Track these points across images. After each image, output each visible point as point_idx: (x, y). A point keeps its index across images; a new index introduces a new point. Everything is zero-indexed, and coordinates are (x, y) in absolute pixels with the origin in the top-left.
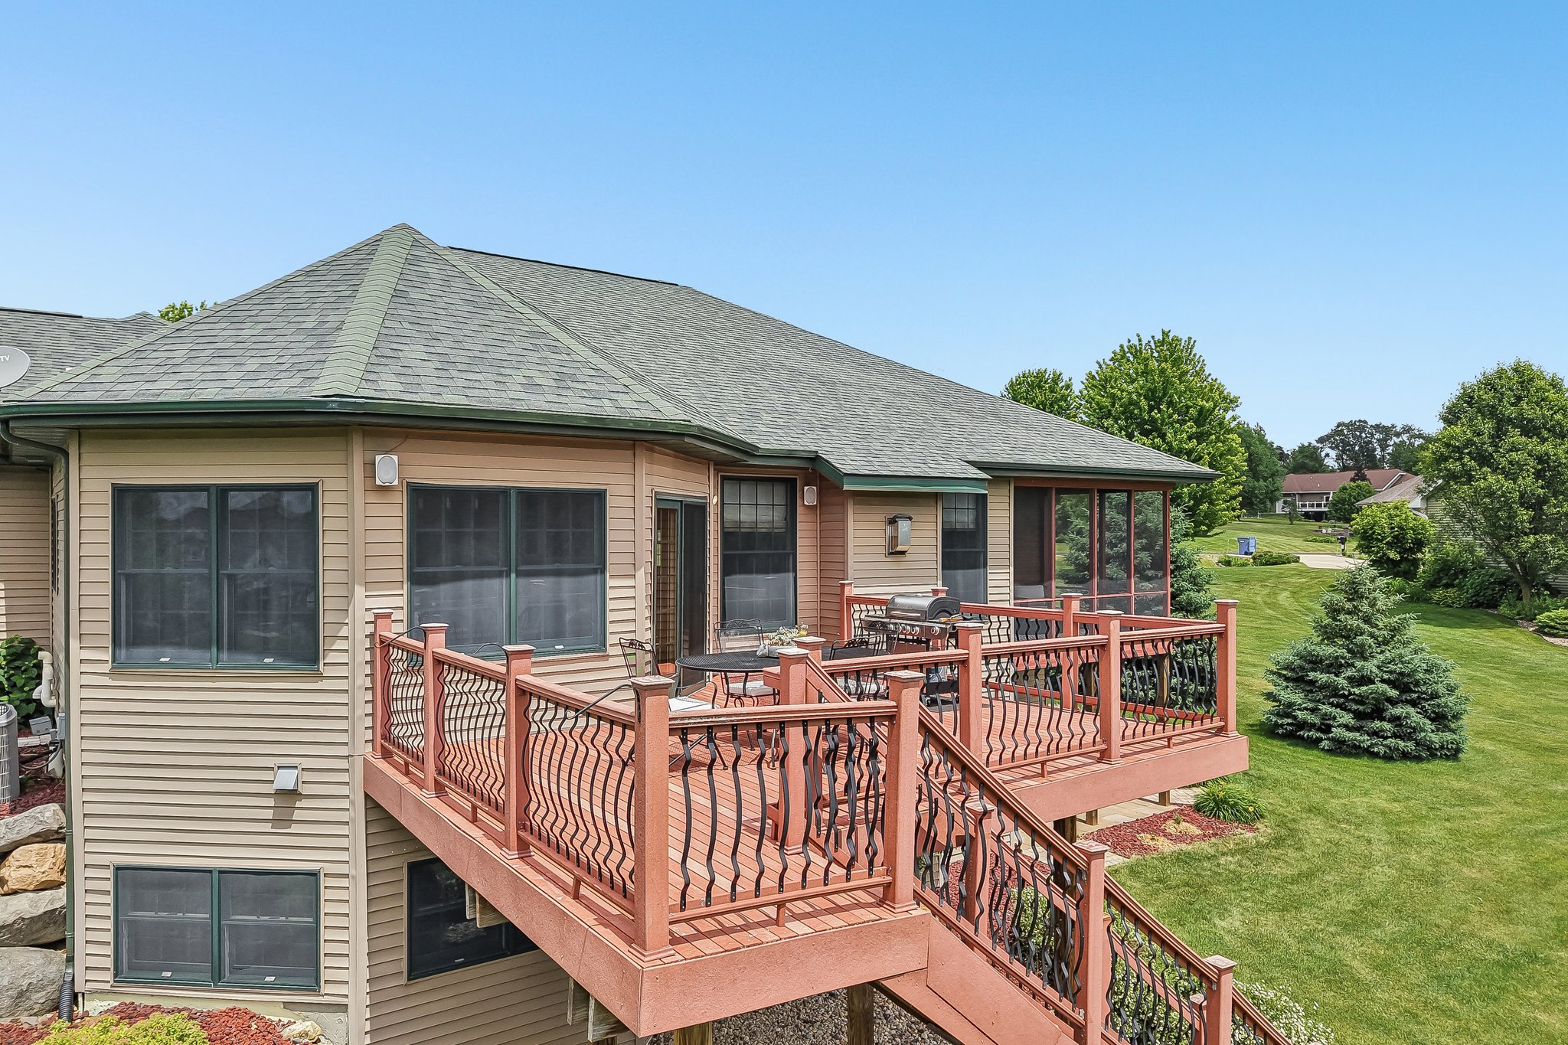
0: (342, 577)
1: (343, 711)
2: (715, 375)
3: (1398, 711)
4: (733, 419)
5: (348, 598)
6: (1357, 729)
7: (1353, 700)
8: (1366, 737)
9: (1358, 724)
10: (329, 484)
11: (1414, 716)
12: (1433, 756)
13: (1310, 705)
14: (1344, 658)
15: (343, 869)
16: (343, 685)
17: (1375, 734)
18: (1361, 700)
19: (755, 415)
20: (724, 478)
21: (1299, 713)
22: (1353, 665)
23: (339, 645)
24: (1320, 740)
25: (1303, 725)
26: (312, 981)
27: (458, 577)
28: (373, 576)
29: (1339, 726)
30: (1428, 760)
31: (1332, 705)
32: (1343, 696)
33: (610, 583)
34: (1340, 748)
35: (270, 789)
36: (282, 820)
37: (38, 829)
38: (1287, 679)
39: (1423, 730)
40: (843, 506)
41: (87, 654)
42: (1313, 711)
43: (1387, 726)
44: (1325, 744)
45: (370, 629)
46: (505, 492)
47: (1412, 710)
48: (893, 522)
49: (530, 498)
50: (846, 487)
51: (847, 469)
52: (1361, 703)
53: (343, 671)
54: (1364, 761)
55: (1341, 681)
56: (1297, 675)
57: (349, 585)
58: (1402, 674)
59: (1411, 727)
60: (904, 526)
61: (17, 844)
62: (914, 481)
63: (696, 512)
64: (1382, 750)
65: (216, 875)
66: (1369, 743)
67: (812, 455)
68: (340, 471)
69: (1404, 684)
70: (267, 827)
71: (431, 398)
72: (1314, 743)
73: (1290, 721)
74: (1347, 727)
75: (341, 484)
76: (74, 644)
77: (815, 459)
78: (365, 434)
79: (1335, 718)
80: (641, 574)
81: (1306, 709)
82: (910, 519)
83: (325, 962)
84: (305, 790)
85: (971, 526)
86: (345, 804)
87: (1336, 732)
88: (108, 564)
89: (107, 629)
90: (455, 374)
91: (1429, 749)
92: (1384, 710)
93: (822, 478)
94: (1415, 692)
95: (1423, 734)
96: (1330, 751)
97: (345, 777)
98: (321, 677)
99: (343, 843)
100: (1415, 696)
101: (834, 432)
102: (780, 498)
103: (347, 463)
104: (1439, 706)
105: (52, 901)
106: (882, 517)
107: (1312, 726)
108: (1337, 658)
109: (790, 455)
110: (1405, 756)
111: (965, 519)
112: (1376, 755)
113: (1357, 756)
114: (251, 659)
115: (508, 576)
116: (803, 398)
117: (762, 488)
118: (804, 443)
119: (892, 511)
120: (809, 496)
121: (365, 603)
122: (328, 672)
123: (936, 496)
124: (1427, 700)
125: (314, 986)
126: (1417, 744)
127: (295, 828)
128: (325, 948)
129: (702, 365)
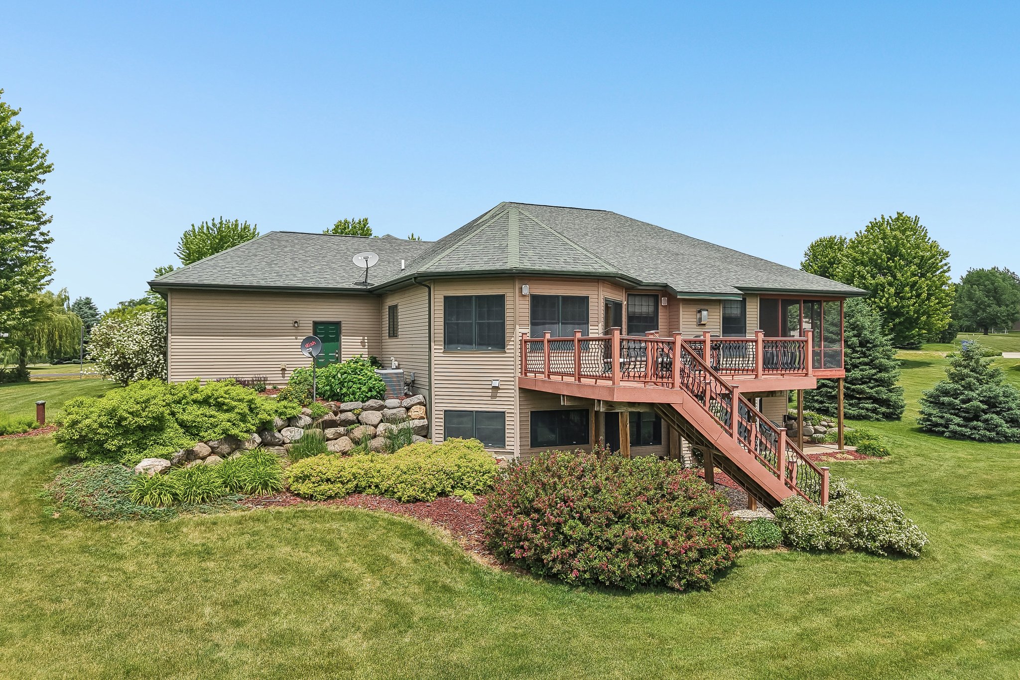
0: (512, 323)
1: (512, 363)
2: (624, 253)
3: (987, 416)
4: (632, 271)
5: (514, 329)
6: (966, 426)
7: (963, 411)
8: (968, 430)
9: (965, 423)
10: (508, 294)
11: (997, 419)
12: (1009, 441)
13: (940, 414)
14: (960, 390)
15: (512, 411)
16: (512, 355)
17: (975, 428)
18: (967, 411)
19: (641, 269)
20: (628, 295)
21: (933, 419)
22: (964, 394)
23: (511, 343)
24: (944, 432)
25: (937, 425)
26: (503, 445)
27: (544, 324)
28: (521, 322)
29: (955, 424)
30: (1005, 443)
31: (951, 414)
32: (958, 409)
33: (590, 328)
34: (956, 436)
35: (491, 387)
36: (494, 396)
37: (419, 401)
38: (931, 402)
39: (1000, 426)
40: (678, 305)
41: (436, 347)
42: (942, 417)
43: (980, 424)
44: (947, 434)
45: (521, 338)
46: (558, 297)
47: (995, 416)
48: (700, 312)
49: (566, 299)
50: (678, 297)
51: (679, 290)
52: (968, 413)
53: (512, 351)
54: (968, 442)
55: (958, 402)
56: (934, 400)
57: (515, 325)
58: (990, 397)
59: (994, 425)
60: (704, 313)
61: (413, 405)
62: (708, 294)
63: (618, 306)
64: (977, 436)
65: (474, 413)
66: (970, 433)
67: (665, 285)
68: (512, 290)
69: (992, 404)
70: (490, 399)
71: (539, 268)
72: (941, 434)
73: (929, 423)
74: (959, 425)
75: (512, 294)
76: (432, 344)
77: (666, 286)
78: (519, 279)
79: (952, 420)
80: (600, 325)
81: (938, 416)
82: (707, 310)
83: (507, 439)
84: (501, 387)
85: (739, 315)
86: (513, 391)
87: (952, 427)
88: (442, 320)
89: (442, 339)
90: (544, 260)
91: (1006, 437)
92: (980, 416)
93: (670, 294)
94: (999, 407)
95: (1000, 428)
96: (949, 437)
97: (513, 383)
98: (506, 353)
99: (513, 403)
100: (999, 409)
101: (675, 275)
102: (652, 303)
103: (514, 288)
104: (1012, 414)
105: (423, 422)
106: (695, 310)
107: (941, 425)
108: (956, 389)
109: (655, 285)
110: (991, 440)
111: (735, 312)
112: (974, 439)
113: (963, 440)
114: (484, 347)
115: (559, 324)
116: (662, 262)
117: (644, 299)
118: (662, 280)
119: (699, 307)
120: (664, 301)
121: (519, 330)
122: (507, 351)
123: (719, 301)
124: (1005, 411)
125: (504, 446)
126: (997, 434)
127: (498, 399)
128: (507, 435)
129: (619, 250)
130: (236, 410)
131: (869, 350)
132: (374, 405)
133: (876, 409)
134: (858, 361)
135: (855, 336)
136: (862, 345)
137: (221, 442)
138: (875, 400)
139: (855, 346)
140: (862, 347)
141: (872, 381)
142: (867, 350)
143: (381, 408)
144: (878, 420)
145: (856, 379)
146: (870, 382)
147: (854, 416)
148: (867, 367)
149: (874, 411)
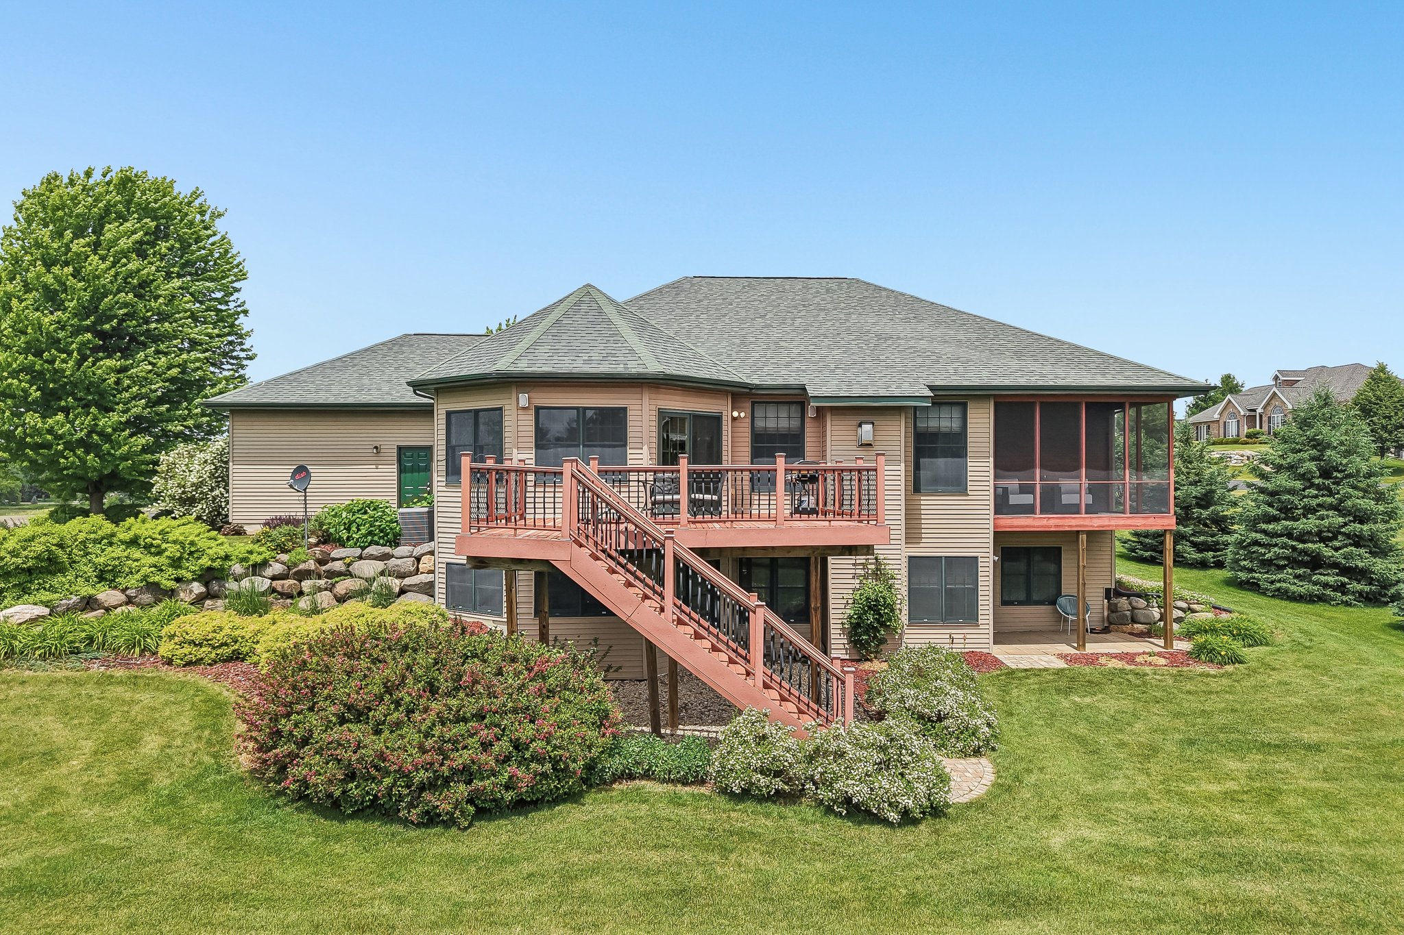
0: (510, 445)
5: (512, 454)
10: (506, 407)
20: (754, 403)
28: (520, 445)
33: (629, 451)
37: (429, 550)
41: (439, 479)
46: (577, 409)
51: (815, 393)
57: (512, 449)
60: (868, 427)
61: (423, 555)
67: (801, 387)
68: (508, 401)
75: (509, 407)
76: (436, 474)
78: (517, 386)
80: (646, 448)
82: (872, 424)
83: (504, 605)
85: (952, 429)
88: (445, 442)
103: (511, 398)
105: (431, 577)
106: (849, 423)
115: (579, 446)
117: (782, 408)
119: (858, 419)
120: (811, 411)
125: (501, 614)
130: (167, 553)
131: (1338, 484)
132: (375, 553)
133: (1343, 585)
134: (1314, 502)
135: (1313, 459)
136: (1326, 474)
137: (140, 591)
138: (1345, 571)
139: (1313, 477)
140: (1324, 479)
141: (1340, 537)
142: (1333, 483)
143: (385, 557)
144: (1347, 604)
145: (1309, 533)
146: (1335, 538)
147: (1301, 597)
148: (1331, 513)
149: (1341, 588)
